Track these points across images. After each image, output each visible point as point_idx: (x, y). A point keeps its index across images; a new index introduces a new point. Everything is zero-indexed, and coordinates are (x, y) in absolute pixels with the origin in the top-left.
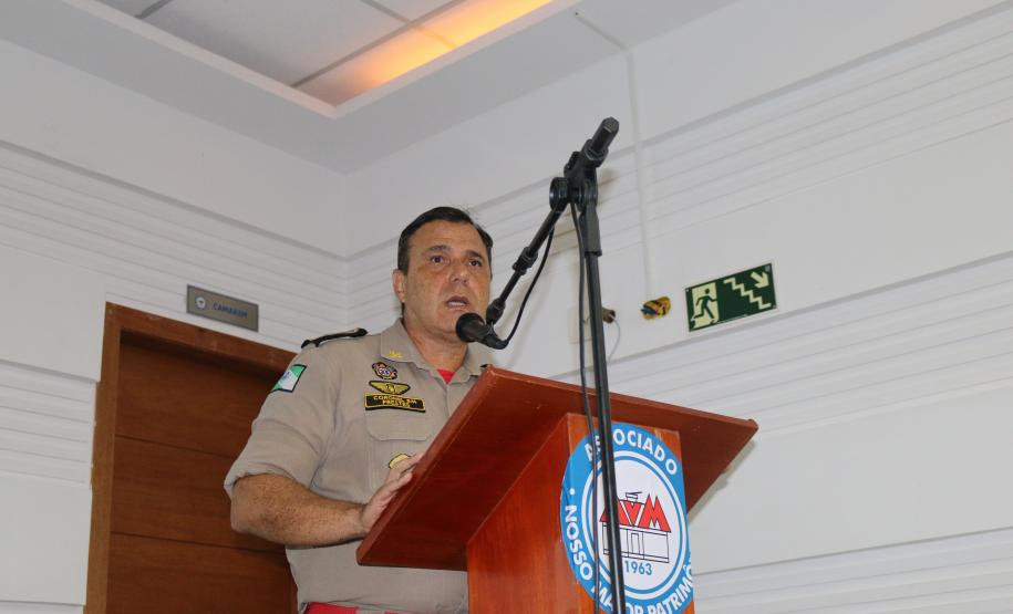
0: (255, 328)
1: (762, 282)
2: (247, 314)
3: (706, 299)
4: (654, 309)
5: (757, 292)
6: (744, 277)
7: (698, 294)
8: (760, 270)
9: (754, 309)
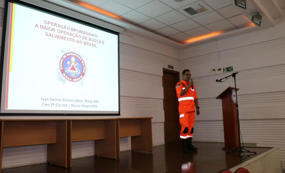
0: (173, 69)
1: (232, 68)
2: (172, 67)
3: (225, 69)
4: (219, 70)
5: (231, 69)
6: (230, 67)
7: (224, 69)
8: (231, 67)
9: (231, 71)
